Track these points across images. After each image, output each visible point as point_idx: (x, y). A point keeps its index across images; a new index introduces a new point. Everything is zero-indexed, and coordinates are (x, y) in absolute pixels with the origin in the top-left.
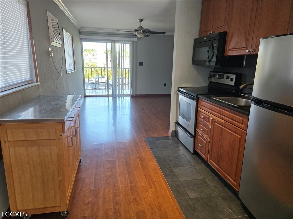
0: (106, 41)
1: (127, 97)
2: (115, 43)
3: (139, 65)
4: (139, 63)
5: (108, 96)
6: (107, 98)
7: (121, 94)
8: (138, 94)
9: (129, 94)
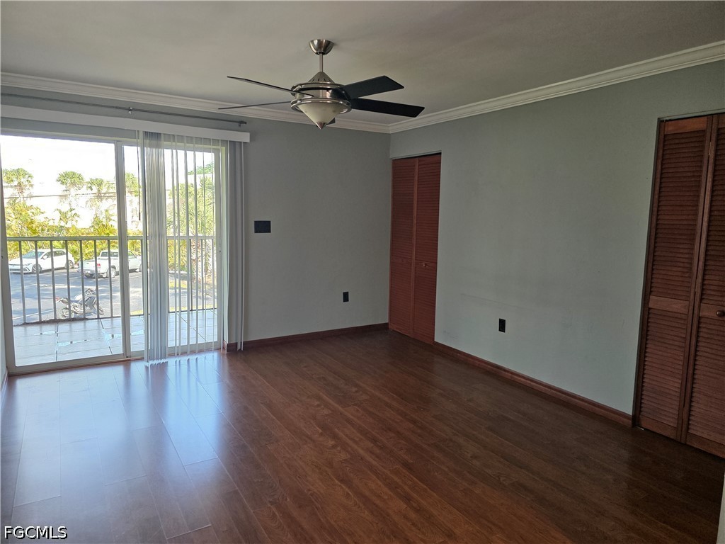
0: (118, 137)
2: (158, 146)
3: (256, 232)
4: (256, 222)
5: (125, 360)
6: (119, 370)
7: (184, 343)
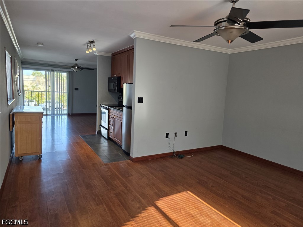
1: (64, 116)
3: (75, 90)
5: (47, 115)
7: (58, 113)
8: (74, 113)
9: (66, 113)
